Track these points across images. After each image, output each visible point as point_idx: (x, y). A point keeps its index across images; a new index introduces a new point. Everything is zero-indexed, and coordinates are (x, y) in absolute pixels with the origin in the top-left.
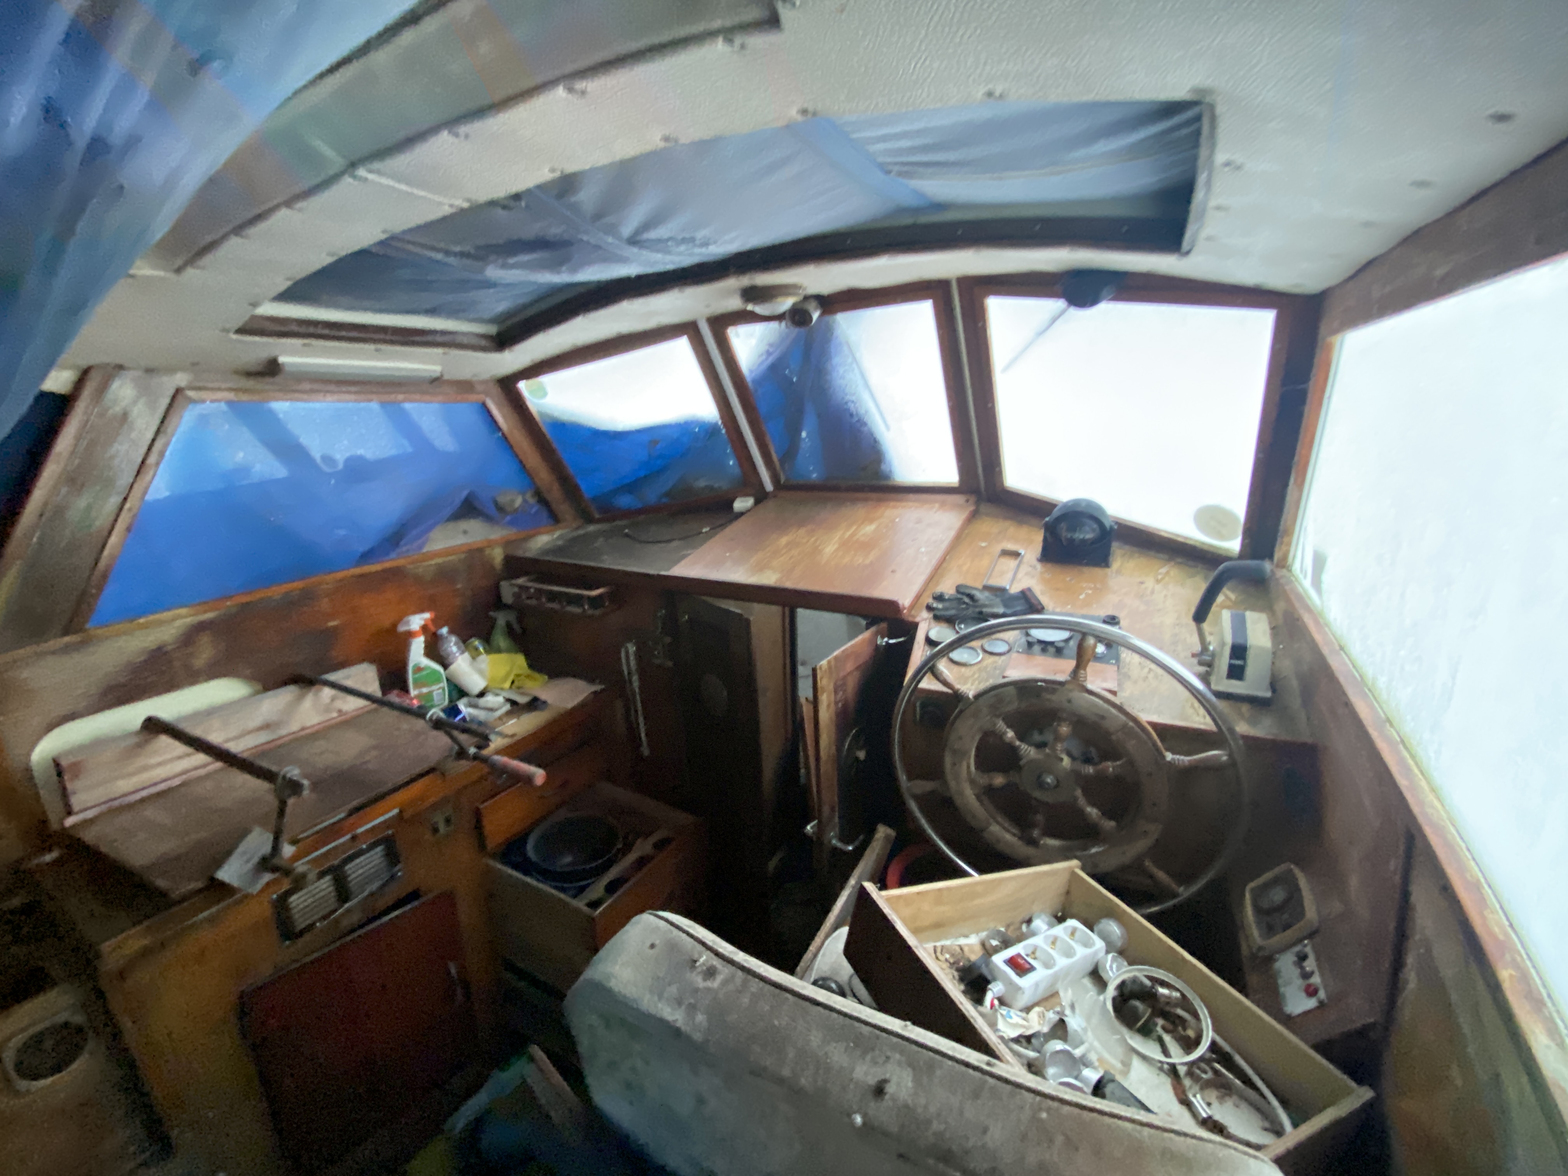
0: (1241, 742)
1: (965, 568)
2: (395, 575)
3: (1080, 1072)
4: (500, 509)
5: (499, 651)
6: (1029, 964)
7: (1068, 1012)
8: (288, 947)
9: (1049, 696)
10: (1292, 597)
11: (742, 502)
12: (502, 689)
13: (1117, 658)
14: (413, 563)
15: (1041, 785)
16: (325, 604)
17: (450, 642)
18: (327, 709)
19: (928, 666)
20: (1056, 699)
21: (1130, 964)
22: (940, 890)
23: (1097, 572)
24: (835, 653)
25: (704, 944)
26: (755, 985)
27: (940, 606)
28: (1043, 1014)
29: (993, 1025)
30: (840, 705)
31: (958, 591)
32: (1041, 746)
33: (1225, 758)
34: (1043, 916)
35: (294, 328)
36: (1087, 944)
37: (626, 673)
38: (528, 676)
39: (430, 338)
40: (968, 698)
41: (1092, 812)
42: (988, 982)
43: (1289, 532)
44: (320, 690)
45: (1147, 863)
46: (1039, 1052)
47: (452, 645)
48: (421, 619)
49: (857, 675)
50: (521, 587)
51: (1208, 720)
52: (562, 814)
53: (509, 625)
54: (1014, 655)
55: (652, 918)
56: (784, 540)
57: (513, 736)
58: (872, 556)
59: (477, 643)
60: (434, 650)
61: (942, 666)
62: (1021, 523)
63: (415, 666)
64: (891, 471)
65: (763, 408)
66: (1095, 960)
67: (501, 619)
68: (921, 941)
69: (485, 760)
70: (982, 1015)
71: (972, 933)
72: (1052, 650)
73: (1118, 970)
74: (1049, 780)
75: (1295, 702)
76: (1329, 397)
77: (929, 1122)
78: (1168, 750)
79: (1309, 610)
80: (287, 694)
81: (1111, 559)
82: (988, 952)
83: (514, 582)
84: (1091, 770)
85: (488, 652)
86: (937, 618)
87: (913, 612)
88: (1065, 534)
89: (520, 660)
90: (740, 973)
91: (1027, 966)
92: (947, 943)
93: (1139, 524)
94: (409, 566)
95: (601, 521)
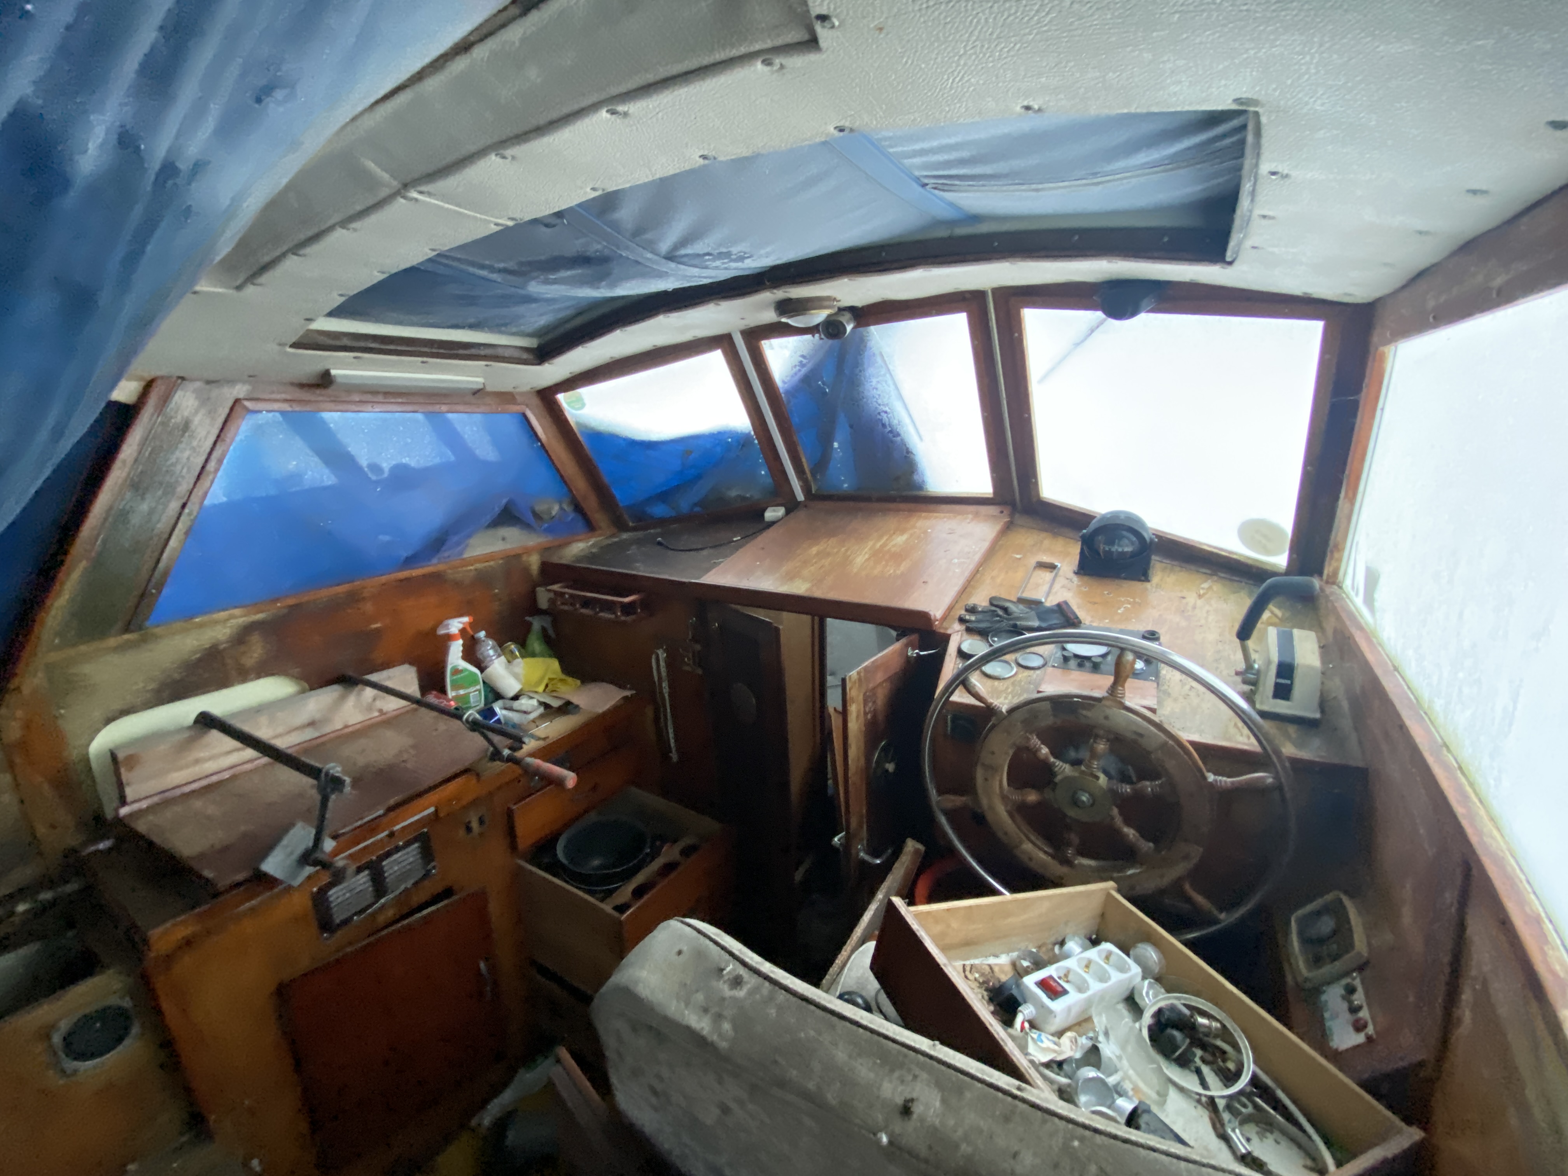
0: (1287, 764)
1: (999, 581)
2: (436, 580)
3: (1114, 1101)
4: (537, 515)
5: (533, 655)
6: (1062, 987)
7: (1101, 1038)
8: (326, 939)
9: (1084, 712)
10: (1344, 615)
11: (774, 511)
12: (536, 692)
13: (1157, 675)
14: (453, 568)
15: (1076, 803)
16: (369, 607)
17: (488, 645)
18: (370, 708)
19: (961, 679)
20: (1092, 715)
21: (1168, 991)
22: (970, 907)
23: (1137, 586)
24: (866, 664)
25: (731, 954)
26: (782, 996)
27: (973, 618)
28: (1076, 1041)
29: (1023, 1049)
30: (869, 716)
31: (992, 604)
32: (1076, 763)
33: (1270, 780)
34: (1076, 938)
35: (345, 342)
36: (1122, 969)
37: (656, 679)
38: (561, 680)
39: (473, 351)
40: (1001, 712)
41: (1130, 832)
42: (1019, 1005)
43: (1339, 548)
44: (363, 690)
45: (1187, 887)
46: (1070, 1078)
47: (489, 648)
48: (460, 622)
49: (887, 685)
50: (555, 592)
51: (1253, 740)
52: (593, 817)
53: (544, 630)
54: (1049, 670)
55: (679, 925)
56: (814, 550)
57: (544, 739)
58: (904, 567)
59: (513, 647)
60: (471, 654)
61: (975, 679)
62: (1055, 535)
63: (452, 668)
64: (923, 481)
65: (795, 420)
66: (1131, 986)
67: (537, 623)
68: (949, 959)
69: (517, 762)
70: (1013, 1038)
71: (1002, 953)
72: (1088, 664)
73: (1154, 997)
74: (1084, 799)
75: (1346, 724)
76: (1382, 409)
77: (957, 1146)
78: (1209, 771)
79: (1361, 628)
80: (332, 693)
81: (1150, 572)
82: (1020, 973)
83: (550, 587)
84: (1127, 789)
85: (523, 657)
86: (969, 630)
87: (945, 624)
88: (1102, 547)
89: (555, 664)
90: (767, 984)
91: (1060, 989)
92: (976, 962)
93: (1181, 537)
94: (450, 571)
95: (634, 529)
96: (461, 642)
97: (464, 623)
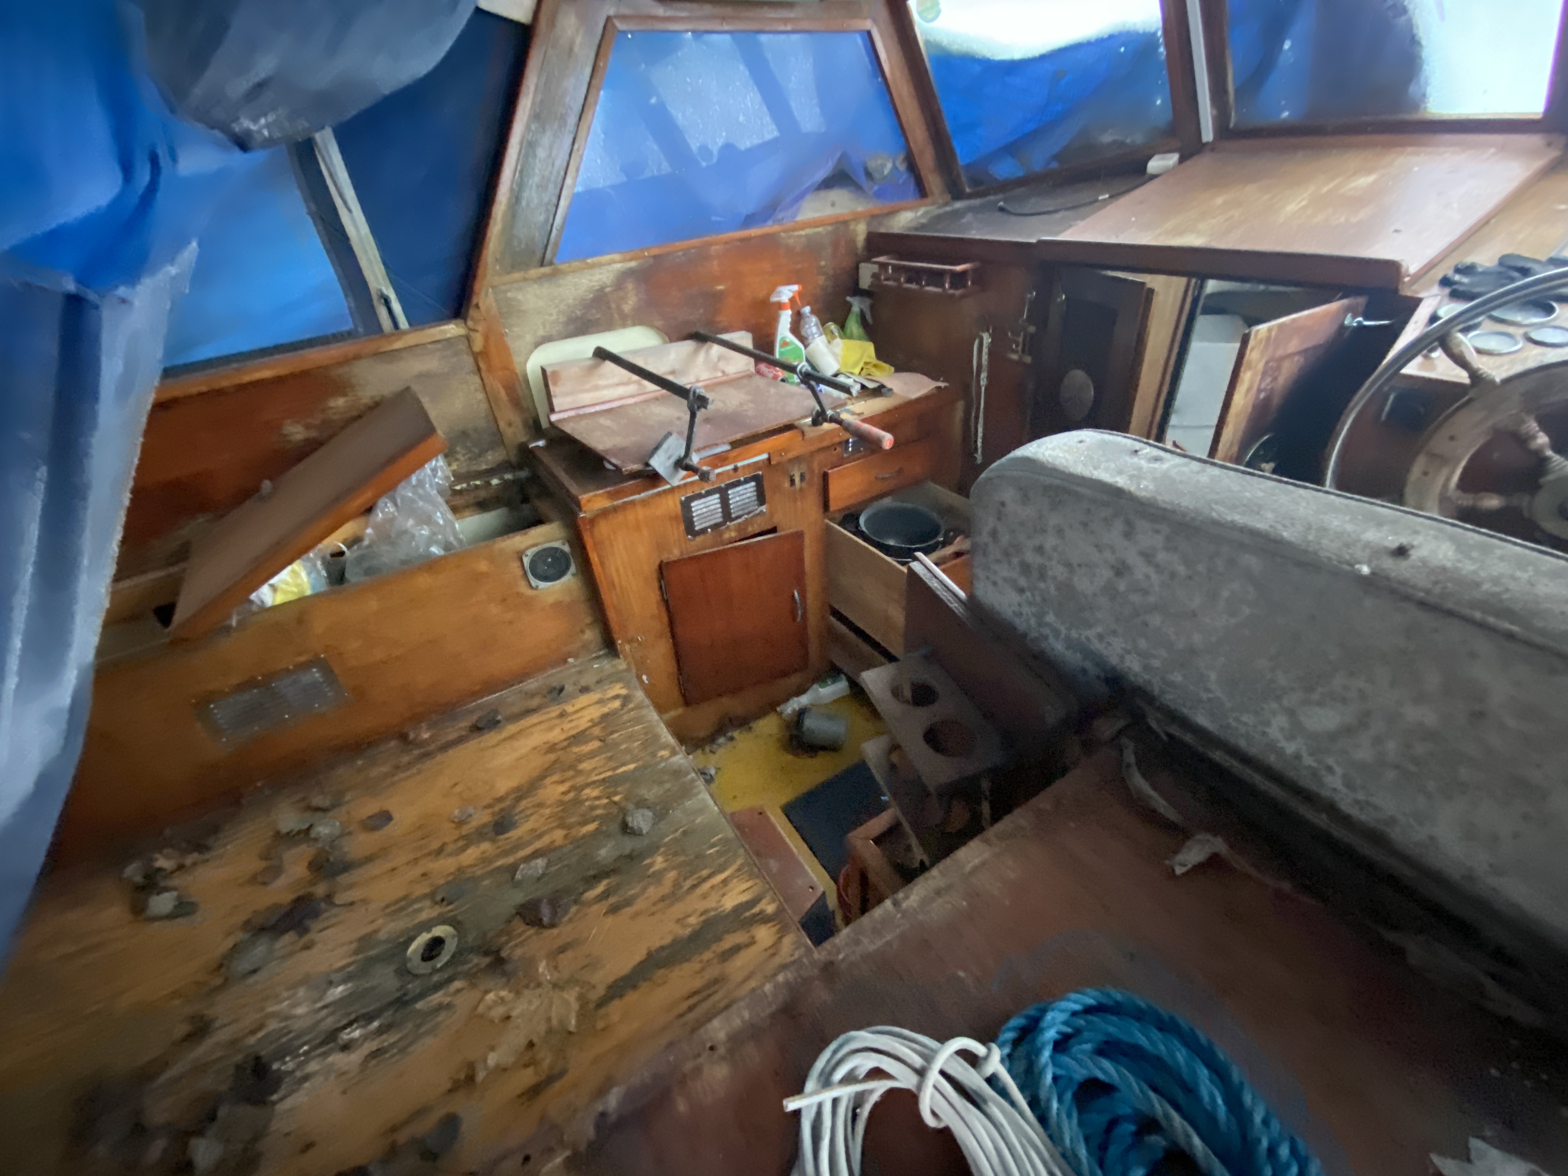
1: (1519, 238)
2: (771, 242)
4: (869, 175)
5: (851, 337)
8: (690, 540)
11: (1162, 159)
12: (853, 374)
14: (784, 231)
16: (715, 266)
17: (812, 321)
19: (1437, 337)
24: (1282, 320)
27: (1467, 279)
30: (1262, 395)
31: (1502, 262)
37: (975, 369)
38: (875, 366)
44: (711, 348)
47: (812, 324)
48: (790, 290)
49: (1299, 360)
50: (881, 266)
53: (862, 313)
56: (1219, 200)
58: (1363, 214)
59: (832, 326)
60: (796, 328)
63: (781, 339)
67: (857, 305)
69: (839, 422)
80: (688, 346)
83: (874, 261)
85: (841, 338)
86: (1453, 294)
87: (1418, 284)
89: (870, 348)
94: (782, 234)
95: (970, 196)
96: (789, 312)
97: (793, 292)
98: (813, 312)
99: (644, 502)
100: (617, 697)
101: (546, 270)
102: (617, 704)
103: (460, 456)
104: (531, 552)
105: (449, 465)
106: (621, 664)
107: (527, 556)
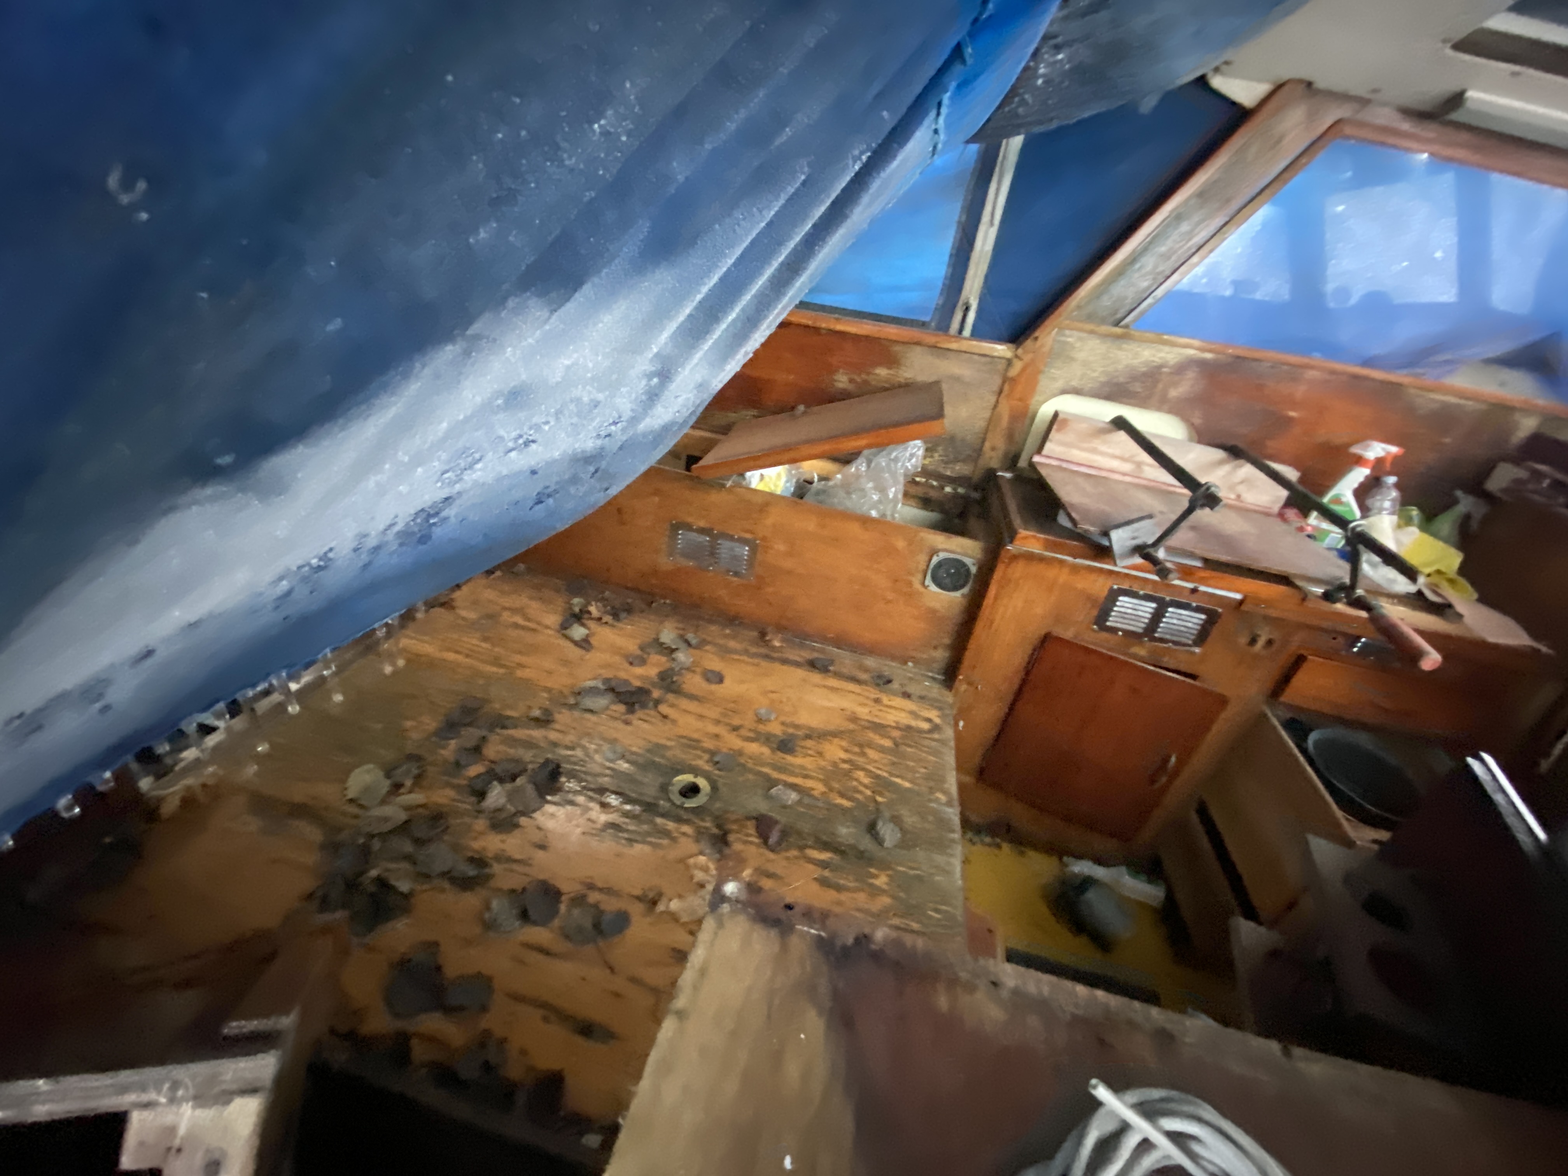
2: (1389, 391)
5: (1435, 535)
8: (1093, 630)
14: (1418, 388)
16: (1298, 391)
17: (1388, 495)
38: (1452, 580)
47: (1387, 498)
48: (1383, 449)
53: (1467, 518)
59: (1415, 512)
60: (1366, 492)
63: (1336, 494)
67: (1466, 504)
80: (1218, 453)
83: (1530, 464)
85: (1422, 528)
89: (1455, 558)
94: (1413, 389)
96: (1366, 472)
97: (1387, 453)
98: (1397, 486)
99: (1075, 569)
100: (929, 720)
101: (1118, 330)
102: (926, 726)
103: (936, 455)
104: (942, 555)
105: (925, 457)
106: (949, 697)
107: (938, 556)
